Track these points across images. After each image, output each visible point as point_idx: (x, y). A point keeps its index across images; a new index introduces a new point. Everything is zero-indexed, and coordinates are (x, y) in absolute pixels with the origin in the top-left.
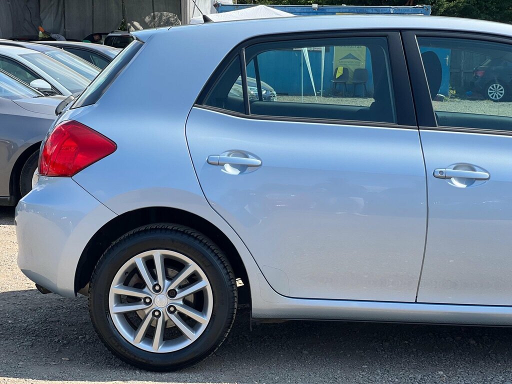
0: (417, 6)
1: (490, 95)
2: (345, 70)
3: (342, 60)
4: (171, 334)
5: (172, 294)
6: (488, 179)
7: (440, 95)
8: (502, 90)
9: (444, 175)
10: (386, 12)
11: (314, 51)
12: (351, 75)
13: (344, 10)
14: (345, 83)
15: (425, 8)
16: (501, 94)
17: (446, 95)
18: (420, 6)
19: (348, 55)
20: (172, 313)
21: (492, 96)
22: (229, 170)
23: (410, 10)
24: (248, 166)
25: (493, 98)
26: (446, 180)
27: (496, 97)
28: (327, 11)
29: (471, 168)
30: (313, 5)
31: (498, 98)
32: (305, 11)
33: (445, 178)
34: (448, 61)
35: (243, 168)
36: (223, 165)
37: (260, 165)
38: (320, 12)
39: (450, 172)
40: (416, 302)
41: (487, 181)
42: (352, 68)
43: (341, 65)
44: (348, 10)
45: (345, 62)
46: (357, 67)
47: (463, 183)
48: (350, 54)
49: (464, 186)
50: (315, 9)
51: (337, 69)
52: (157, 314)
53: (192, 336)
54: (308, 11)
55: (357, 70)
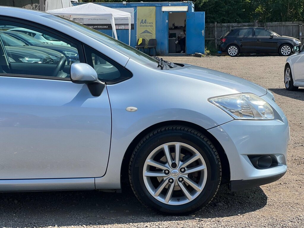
0: (184, 2)
1: (229, 53)
2: (143, 40)
3: (142, 34)
7: (199, 53)
8: (236, 50)
10: (166, 5)
11: (125, 29)
12: (147, 43)
13: (142, 5)
14: (143, 48)
15: (189, 3)
16: (236, 52)
17: (203, 53)
18: (186, 2)
19: (145, 31)
21: (231, 54)
23: (180, 4)
25: (231, 55)
27: (233, 54)
28: (132, 5)
30: (123, 2)
31: (234, 55)
32: (119, 6)
34: (203, 33)
38: (127, 6)
42: (148, 39)
43: (141, 37)
44: (144, 5)
45: (143, 35)
46: (151, 38)
48: (146, 30)
50: (124, 5)
51: (138, 40)
54: (121, 6)
55: (150, 40)
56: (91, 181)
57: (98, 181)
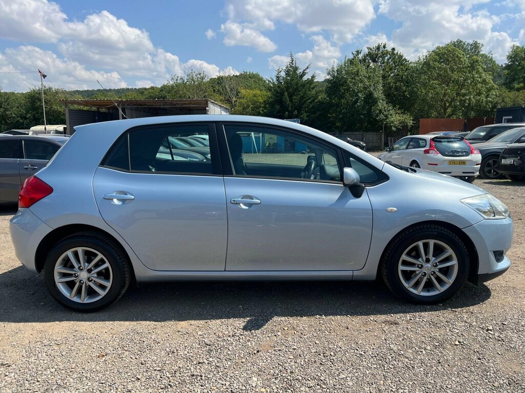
3: (268, 140)
4: (91, 292)
5: (89, 271)
6: (260, 203)
9: (236, 202)
12: (271, 145)
14: (269, 148)
20: (90, 281)
22: (116, 201)
24: (126, 200)
26: (237, 205)
29: (251, 198)
33: (236, 204)
35: (123, 201)
36: (112, 199)
37: (134, 199)
39: (239, 200)
40: (225, 271)
41: (260, 205)
43: (268, 142)
46: (274, 142)
47: (247, 206)
49: (247, 208)
52: (82, 282)
53: (103, 293)
56: (350, 273)
57: (356, 273)
